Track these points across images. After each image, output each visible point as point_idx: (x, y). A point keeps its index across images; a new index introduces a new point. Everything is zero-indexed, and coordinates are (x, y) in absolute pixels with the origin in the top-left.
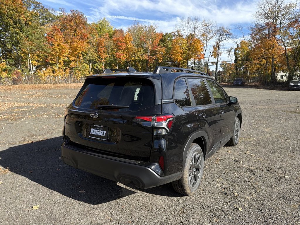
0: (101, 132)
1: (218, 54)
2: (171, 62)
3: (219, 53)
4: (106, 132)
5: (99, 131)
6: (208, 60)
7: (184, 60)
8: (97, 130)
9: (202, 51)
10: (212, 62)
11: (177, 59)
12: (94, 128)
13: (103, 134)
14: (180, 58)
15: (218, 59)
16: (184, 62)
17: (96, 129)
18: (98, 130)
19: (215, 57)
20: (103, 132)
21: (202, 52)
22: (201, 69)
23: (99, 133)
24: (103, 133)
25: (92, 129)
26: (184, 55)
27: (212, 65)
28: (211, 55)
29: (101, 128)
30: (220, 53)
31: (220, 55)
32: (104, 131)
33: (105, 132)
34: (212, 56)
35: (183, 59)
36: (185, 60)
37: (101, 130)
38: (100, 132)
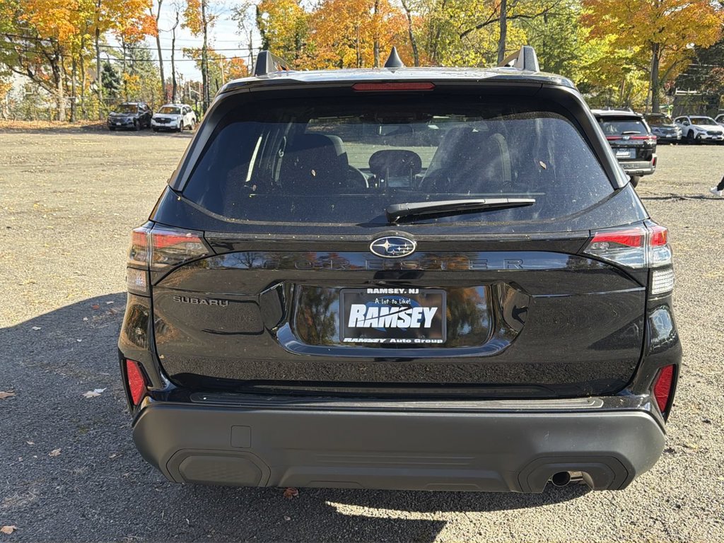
0: (409, 311)
1: (204, 20)
2: (22, 38)
3: (207, 19)
4: (434, 310)
5: (394, 309)
6: (174, 40)
7: (82, 33)
8: (385, 310)
9: (148, 6)
10: (189, 50)
11: (57, 30)
12: (369, 301)
13: (422, 321)
14: (63, 24)
15: (205, 38)
16: (84, 41)
17: (380, 306)
18: (391, 305)
19: (195, 31)
20: (423, 313)
21: (148, 9)
22: (140, 71)
23: (399, 318)
24: (420, 317)
25: (354, 307)
26: (81, 14)
27: (186, 58)
28: (180, 23)
29: (406, 296)
30: (212, 18)
31: (213, 25)
32: (426, 309)
33: (430, 313)
34: (183, 26)
35: (78, 31)
36: (87, 36)
37: (404, 305)
38: (402, 315)
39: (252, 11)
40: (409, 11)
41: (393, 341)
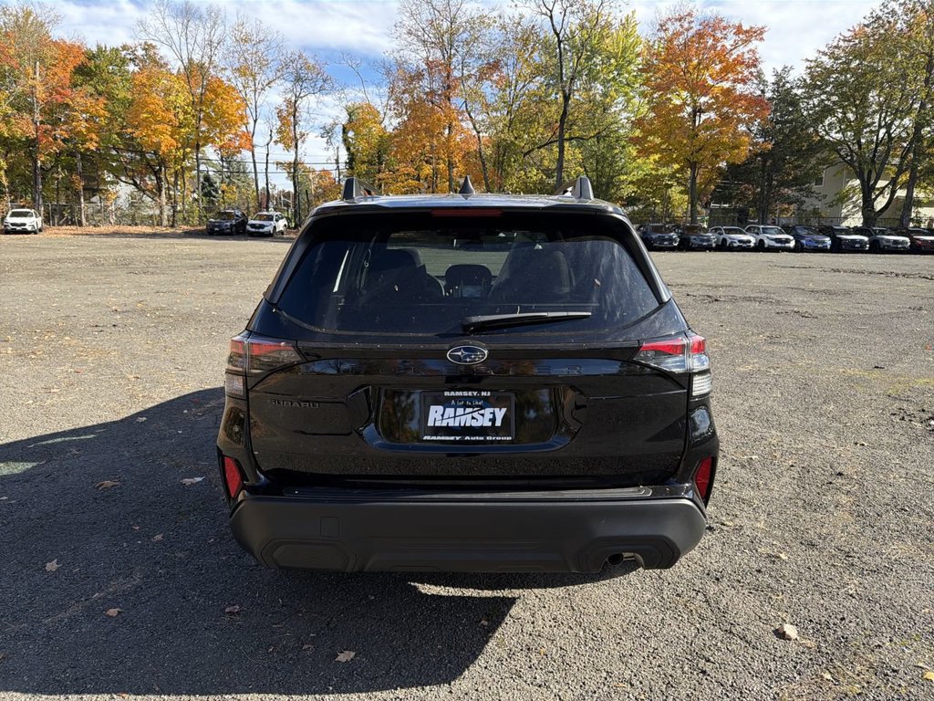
0: (480, 412)
1: (296, 137)
2: (128, 151)
3: (298, 137)
4: (504, 410)
5: (469, 410)
6: (268, 155)
7: (184, 147)
8: (460, 411)
9: (244, 124)
10: (281, 163)
11: (159, 144)
12: (446, 403)
13: (493, 420)
14: (167, 142)
15: (296, 153)
16: (185, 155)
17: (456, 407)
18: (465, 406)
19: (287, 147)
20: (494, 413)
21: (244, 127)
22: (236, 181)
23: (473, 418)
24: (491, 416)
25: (433, 408)
26: (183, 130)
27: (279, 170)
28: (274, 139)
29: (480, 398)
30: (302, 135)
31: (303, 142)
32: (497, 410)
33: (500, 413)
34: (276, 142)
35: (180, 145)
36: (188, 150)
37: (477, 406)
38: (475, 415)
39: (339, 129)
40: (478, 132)
41: (467, 438)
